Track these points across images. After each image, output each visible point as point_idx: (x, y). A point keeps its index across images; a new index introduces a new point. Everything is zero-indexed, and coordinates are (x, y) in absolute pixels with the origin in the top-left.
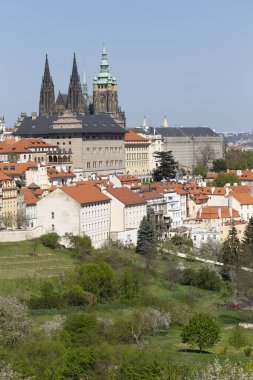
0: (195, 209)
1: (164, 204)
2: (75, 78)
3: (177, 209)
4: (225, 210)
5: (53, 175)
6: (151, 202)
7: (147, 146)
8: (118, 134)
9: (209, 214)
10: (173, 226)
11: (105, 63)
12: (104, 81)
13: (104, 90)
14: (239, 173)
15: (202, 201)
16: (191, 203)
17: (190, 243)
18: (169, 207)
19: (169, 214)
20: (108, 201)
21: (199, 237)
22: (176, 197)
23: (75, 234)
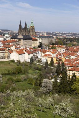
0: (43, 54)
1: (37, 54)
2: (26, 25)
3: (40, 55)
4: (49, 55)
5: (16, 48)
6: (34, 53)
7: (37, 41)
8: (31, 39)
9: (46, 55)
10: (39, 58)
11: (32, 22)
12: (32, 26)
13: (32, 27)
14: (57, 46)
15: (45, 53)
16: (43, 53)
17: (41, 61)
18: (38, 54)
19: (38, 56)
20: (25, 53)
21: (43, 60)
22: (39, 52)
23: (18, 60)
